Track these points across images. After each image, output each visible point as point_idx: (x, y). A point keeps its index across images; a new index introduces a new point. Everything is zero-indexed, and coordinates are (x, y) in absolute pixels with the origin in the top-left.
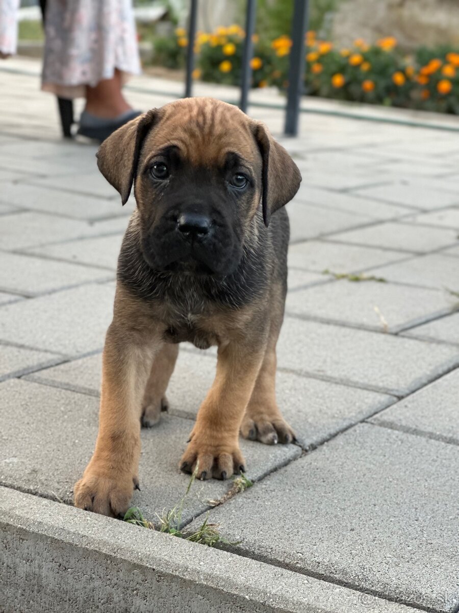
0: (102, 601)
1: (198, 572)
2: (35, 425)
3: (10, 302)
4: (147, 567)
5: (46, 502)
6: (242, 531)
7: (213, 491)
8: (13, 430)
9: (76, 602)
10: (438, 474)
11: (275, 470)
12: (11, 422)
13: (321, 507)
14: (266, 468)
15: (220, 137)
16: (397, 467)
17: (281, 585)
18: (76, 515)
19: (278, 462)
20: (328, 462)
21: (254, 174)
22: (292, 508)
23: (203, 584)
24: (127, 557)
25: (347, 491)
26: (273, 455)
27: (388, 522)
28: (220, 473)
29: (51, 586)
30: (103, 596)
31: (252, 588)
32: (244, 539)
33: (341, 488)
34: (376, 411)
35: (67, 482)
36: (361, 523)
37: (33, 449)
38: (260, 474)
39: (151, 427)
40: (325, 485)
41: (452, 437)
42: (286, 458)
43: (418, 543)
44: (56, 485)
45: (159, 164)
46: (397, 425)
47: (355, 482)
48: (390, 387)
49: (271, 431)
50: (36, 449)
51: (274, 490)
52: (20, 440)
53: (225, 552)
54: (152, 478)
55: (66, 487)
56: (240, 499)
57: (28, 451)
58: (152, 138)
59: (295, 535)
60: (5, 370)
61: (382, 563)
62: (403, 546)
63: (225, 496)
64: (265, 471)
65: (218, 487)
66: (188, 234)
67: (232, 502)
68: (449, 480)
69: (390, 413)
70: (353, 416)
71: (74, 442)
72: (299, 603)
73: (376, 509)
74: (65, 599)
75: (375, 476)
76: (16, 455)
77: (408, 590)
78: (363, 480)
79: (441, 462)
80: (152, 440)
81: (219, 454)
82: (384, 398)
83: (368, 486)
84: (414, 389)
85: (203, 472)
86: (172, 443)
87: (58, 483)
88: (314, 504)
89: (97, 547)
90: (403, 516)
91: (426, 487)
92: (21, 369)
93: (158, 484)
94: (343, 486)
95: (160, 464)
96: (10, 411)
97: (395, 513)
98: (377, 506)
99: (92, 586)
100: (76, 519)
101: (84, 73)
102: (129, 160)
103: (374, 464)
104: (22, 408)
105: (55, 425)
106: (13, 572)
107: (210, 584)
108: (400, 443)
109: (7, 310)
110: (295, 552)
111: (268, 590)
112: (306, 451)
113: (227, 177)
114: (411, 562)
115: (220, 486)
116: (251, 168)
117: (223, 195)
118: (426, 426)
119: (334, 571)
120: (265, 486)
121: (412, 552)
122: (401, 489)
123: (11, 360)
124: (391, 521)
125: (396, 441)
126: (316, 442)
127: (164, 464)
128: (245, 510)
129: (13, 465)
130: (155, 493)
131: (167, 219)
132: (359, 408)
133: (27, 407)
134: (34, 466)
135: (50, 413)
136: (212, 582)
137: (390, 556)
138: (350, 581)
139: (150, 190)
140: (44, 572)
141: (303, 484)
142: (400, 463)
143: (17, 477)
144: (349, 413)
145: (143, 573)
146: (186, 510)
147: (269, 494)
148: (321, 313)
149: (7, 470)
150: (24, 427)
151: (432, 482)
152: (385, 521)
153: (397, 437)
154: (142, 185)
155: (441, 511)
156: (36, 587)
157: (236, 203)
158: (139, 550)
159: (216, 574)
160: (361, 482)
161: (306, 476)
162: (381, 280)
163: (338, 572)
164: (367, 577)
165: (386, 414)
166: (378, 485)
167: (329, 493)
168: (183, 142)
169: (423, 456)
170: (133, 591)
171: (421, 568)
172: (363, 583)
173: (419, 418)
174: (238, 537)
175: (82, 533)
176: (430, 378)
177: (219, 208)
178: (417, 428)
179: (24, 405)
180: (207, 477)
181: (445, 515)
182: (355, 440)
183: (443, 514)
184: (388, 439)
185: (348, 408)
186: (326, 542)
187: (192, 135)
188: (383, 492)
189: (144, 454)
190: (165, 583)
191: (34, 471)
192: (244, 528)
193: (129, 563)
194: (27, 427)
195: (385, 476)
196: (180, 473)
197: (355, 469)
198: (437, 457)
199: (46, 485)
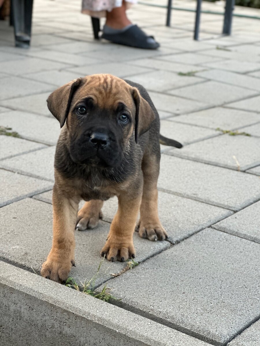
0: (50, 327)
1: (95, 316)
2: (32, 226)
3: (39, 149)
4: (70, 312)
5: (27, 273)
6: (125, 292)
7: (116, 268)
8: (21, 229)
9: (37, 326)
10: (240, 261)
11: (153, 256)
12: (21, 224)
13: (171, 279)
14: (148, 255)
15: (115, 94)
16: (219, 255)
17: (136, 325)
18: (40, 281)
19: (155, 251)
20: (182, 252)
21: (131, 116)
22: (155, 279)
23: (96, 323)
24: (61, 306)
25: (188, 270)
26: (153, 247)
27: (205, 289)
28: (121, 258)
29: (26, 317)
30: (50, 324)
31: (120, 326)
32: (124, 297)
33: (185, 268)
34: (219, 220)
35: (41, 261)
36: (190, 289)
37: (29, 241)
38: (144, 258)
39: (92, 229)
40: (176, 266)
41: (256, 237)
42: (161, 249)
43: (217, 302)
44: (35, 262)
45: (82, 107)
46: (227, 229)
47: (193, 264)
48: (230, 205)
49: (154, 234)
50: (30, 241)
51: (148, 269)
52: (23, 235)
53: (112, 305)
54: (86, 260)
55: (40, 264)
56: (128, 273)
57: (25, 242)
58: (78, 93)
59: (152, 295)
60: (25, 192)
61: (194, 313)
62: (208, 303)
63: (122, 271)
64: (147, 257)
65: (119, 266)
66: (96, 144)
67: (124, 275)
68: (245, 264)
69: (225, 222)
70: (205, 223)
71: (50, 237)
72: (142, 336)
73: (200, 281)
74: (32, 324)
75: (205, 261)
76: (19, 244)
77: (204, 329)
78: (198, 263)
79: (245, 253)
80: (91, 237)
81: (121, 248)
82: (225, 212)
83: (199, 267)
84: (244, 206)
85: (111, 258)
86: (101, 239)
87: (37, 261)
88: (167, 277)
89: (47, 300)
90: (214, 285)
91: (232, 268)
92: (34, 192)
93: (88, 263)
94: (186, 267)
95: (92, 251)
96: (22, 218)
97: (210, 283)
98: (201, 279)
99: (44, 319)
100: (39, 283)
101: (104, 4)
102: (65, 104)
103: (207, 254)
104: (28, 216)
105: (43, 227)
106: (8, 309)
107: (100, 323)
108: (225, 241)
109: (35, 154)
110: (149, 305)
111: (128, 328)
112: (174, 244)
113: (118, 116)
114: (210, 313)
115: (120, 265)
116: (130, 112)
117: (115, 125)
118: (243, 230)
119: (167, 317)
120: (144, 266)
121: (212, 307)
122: (218, 269)
123: (30, 186)
124: (206, 288)
125: (224, 239)
126: (180, 239)
127: (94, 251)
128: (129, 280)
129: (16, 250)
130: (85, 268)
131: (85, 135)
132: (210, 218)
133: (31, 215)
134: (27, 251)
135: (42, 219)
136: (101, 322)
137: (200, 309)
138: (174, 323)
139: (75, 120)
140: (22, 310)
141: (164, 265)
142: (221, 253)
143: (17, 257)
144: (204, 221)
145: (68, 314)
146: (99, 279)
147: (145, 271)
148: (206, 158)
149: (12, 253)
150: (26, 227)
151: (236, 265)
152: (203, 288)
153: (225, 237)
154: (71, 118)
155: (235, 283)
156: (19, 317)
157: (122, 130)
158: (67, 302)
159: (103, 318)
160: (197, 264)
161: (168, 260)
162: (248, 135)
163: (169, 318)
164: (184, 321)
165: (223, 222)
166: (205, 266)
167: (178, 271)
168: (95, 96)
169: (236, 249)
170: (64, 323)
171: (214, 316)
172: (181, 324)
173: (241, 225)
174: (122, 296)
175: (41, 292)
176: (255, 200)
177: (113, 131)
178: (238, 231)
179: (30, 214)
180: (114, 260)
181: (237, 285)
182: (201, 239)
183: (236, 285)
184: (219, 239)
185: (203, 219)
186: (167, 300)
187: (101, 93)
188: (207, 270)
189: (85, 245)
190: (79, 321)
191: (26, 253)
192: (126, 291)
193: (62, 309)
194: (28, 228)
195: (211, 261)
196: (101, 257)
197: (195, 256)
198: (243, 250)
199: (30, 262)
